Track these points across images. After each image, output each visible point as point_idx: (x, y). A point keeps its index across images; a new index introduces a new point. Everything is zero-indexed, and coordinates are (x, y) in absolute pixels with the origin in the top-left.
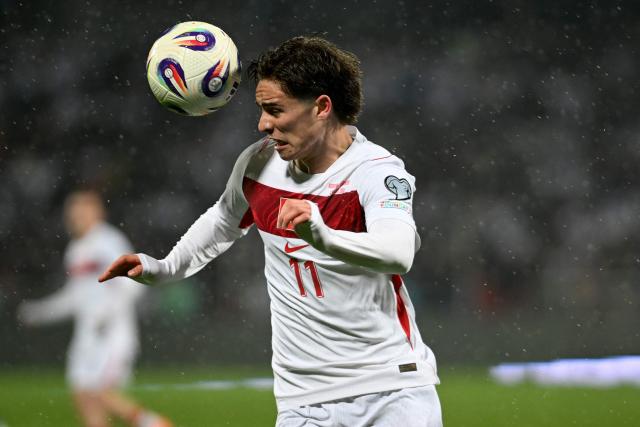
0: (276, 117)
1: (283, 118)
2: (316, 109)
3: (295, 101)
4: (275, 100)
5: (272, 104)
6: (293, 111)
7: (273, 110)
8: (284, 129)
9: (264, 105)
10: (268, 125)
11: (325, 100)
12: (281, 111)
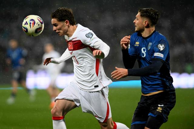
0: (57, 27)
1: (58, 27)
2: (66, 23)
3: (60, 22)
4: (56, 23)
5: (55, 24)
6: (60, 25)
7: (55, 25)
8: (59, 29)
9: (54, 24)
10: (55, 29)
11: (67, 21)
12: (57, 25)
